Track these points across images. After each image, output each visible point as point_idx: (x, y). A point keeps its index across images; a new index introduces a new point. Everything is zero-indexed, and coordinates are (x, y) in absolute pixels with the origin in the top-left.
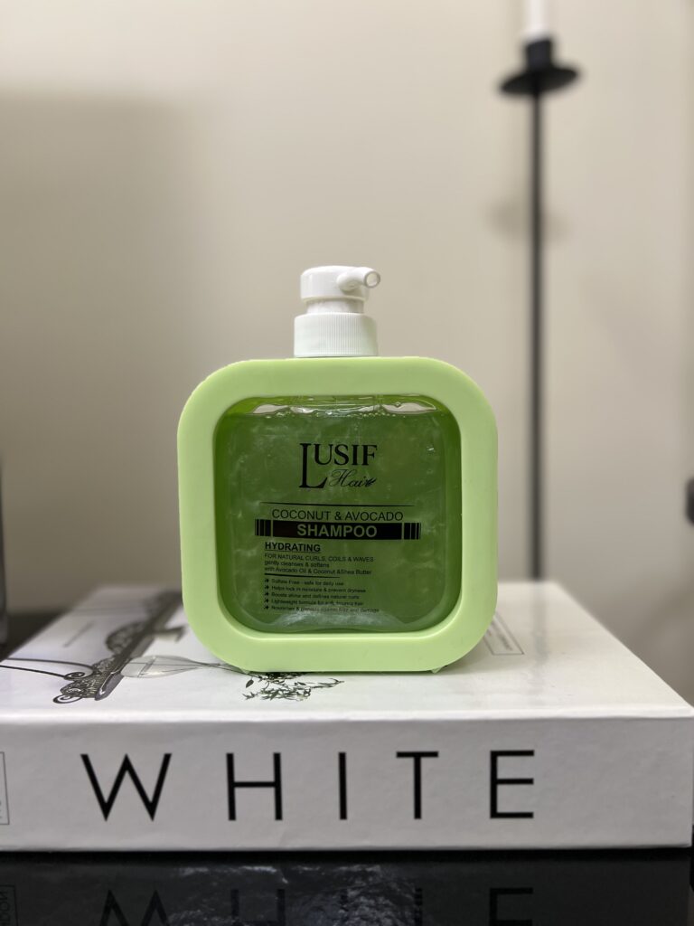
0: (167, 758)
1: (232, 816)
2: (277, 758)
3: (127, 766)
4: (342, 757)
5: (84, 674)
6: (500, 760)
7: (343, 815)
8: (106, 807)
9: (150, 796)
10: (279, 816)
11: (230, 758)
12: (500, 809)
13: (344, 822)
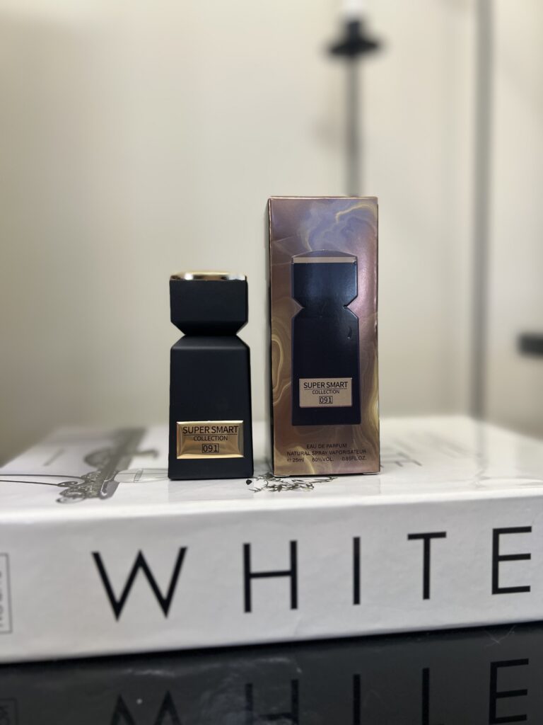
0: (183, 552)
1: (248, 608)
2: (293, 546)
3: (140, 562)
4: (357, 542)
5: (77, 483)
6: (502, 537)
7: (357, 600)
8: (117, 607)
9: (164, 592)
10: (294, 605)
11: (247, 548)
12: (501, 585)
13: (357, 607)
